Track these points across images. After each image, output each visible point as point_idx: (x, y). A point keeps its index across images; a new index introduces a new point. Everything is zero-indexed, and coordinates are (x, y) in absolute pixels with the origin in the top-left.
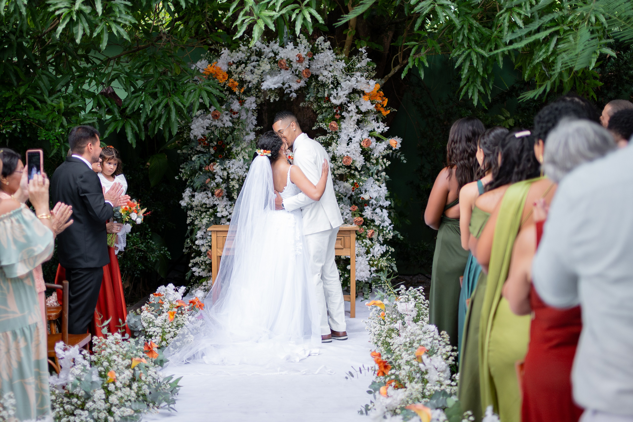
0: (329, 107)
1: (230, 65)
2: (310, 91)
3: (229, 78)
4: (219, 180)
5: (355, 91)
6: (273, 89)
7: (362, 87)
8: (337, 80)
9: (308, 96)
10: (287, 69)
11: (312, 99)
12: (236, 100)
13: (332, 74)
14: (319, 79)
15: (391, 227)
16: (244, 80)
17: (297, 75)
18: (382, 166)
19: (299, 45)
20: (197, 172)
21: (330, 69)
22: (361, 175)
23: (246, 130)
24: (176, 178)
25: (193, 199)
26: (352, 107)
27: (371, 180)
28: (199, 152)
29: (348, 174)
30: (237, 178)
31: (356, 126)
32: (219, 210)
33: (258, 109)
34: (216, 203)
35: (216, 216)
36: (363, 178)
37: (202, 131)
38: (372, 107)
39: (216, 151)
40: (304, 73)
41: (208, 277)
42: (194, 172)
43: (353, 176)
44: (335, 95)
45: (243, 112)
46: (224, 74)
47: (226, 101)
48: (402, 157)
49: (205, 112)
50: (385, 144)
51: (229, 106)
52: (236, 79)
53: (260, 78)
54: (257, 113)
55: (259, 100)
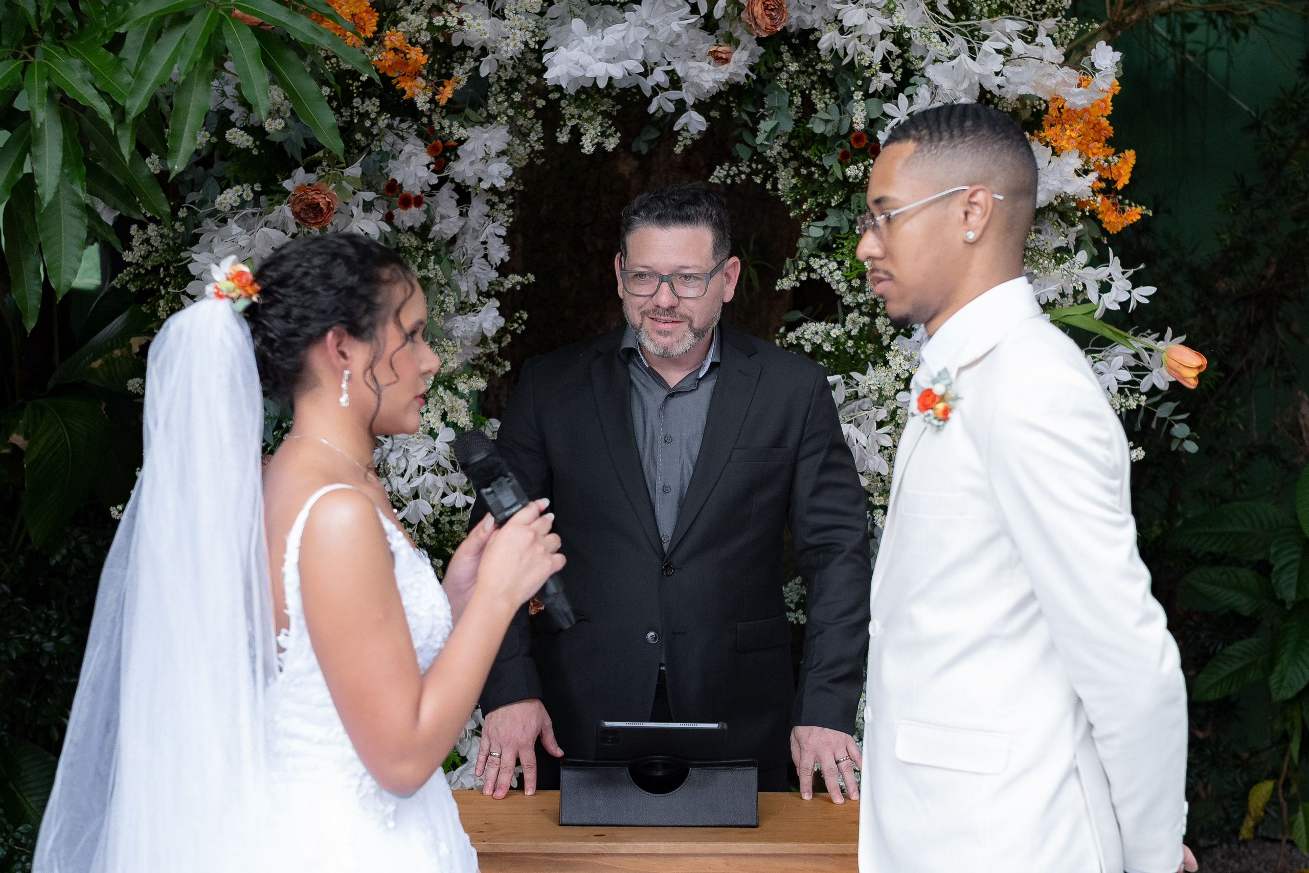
2: (773, 102)
3: (380, 25)
6: (602, 84)
7: (1050, 83)
9: (765, 127)
11: (771, 149)
12: (412, 138)
13: (888, 22)
14: (823, 45)
16: (456, 42)
17: (715, 26)
23: (457, 289)
33: (513, 191)
38: (1080, 187)
40: (758, 9)
45: (446, 202)
46: (358, 11)
47: (364, 148)
48: (1176, 426)
49: (263, 198)
50: (1124, 367)
51: (381, 168)
52: (417, 35)
53: (533, 32)
54: (510, 206)
55: (522, 148)
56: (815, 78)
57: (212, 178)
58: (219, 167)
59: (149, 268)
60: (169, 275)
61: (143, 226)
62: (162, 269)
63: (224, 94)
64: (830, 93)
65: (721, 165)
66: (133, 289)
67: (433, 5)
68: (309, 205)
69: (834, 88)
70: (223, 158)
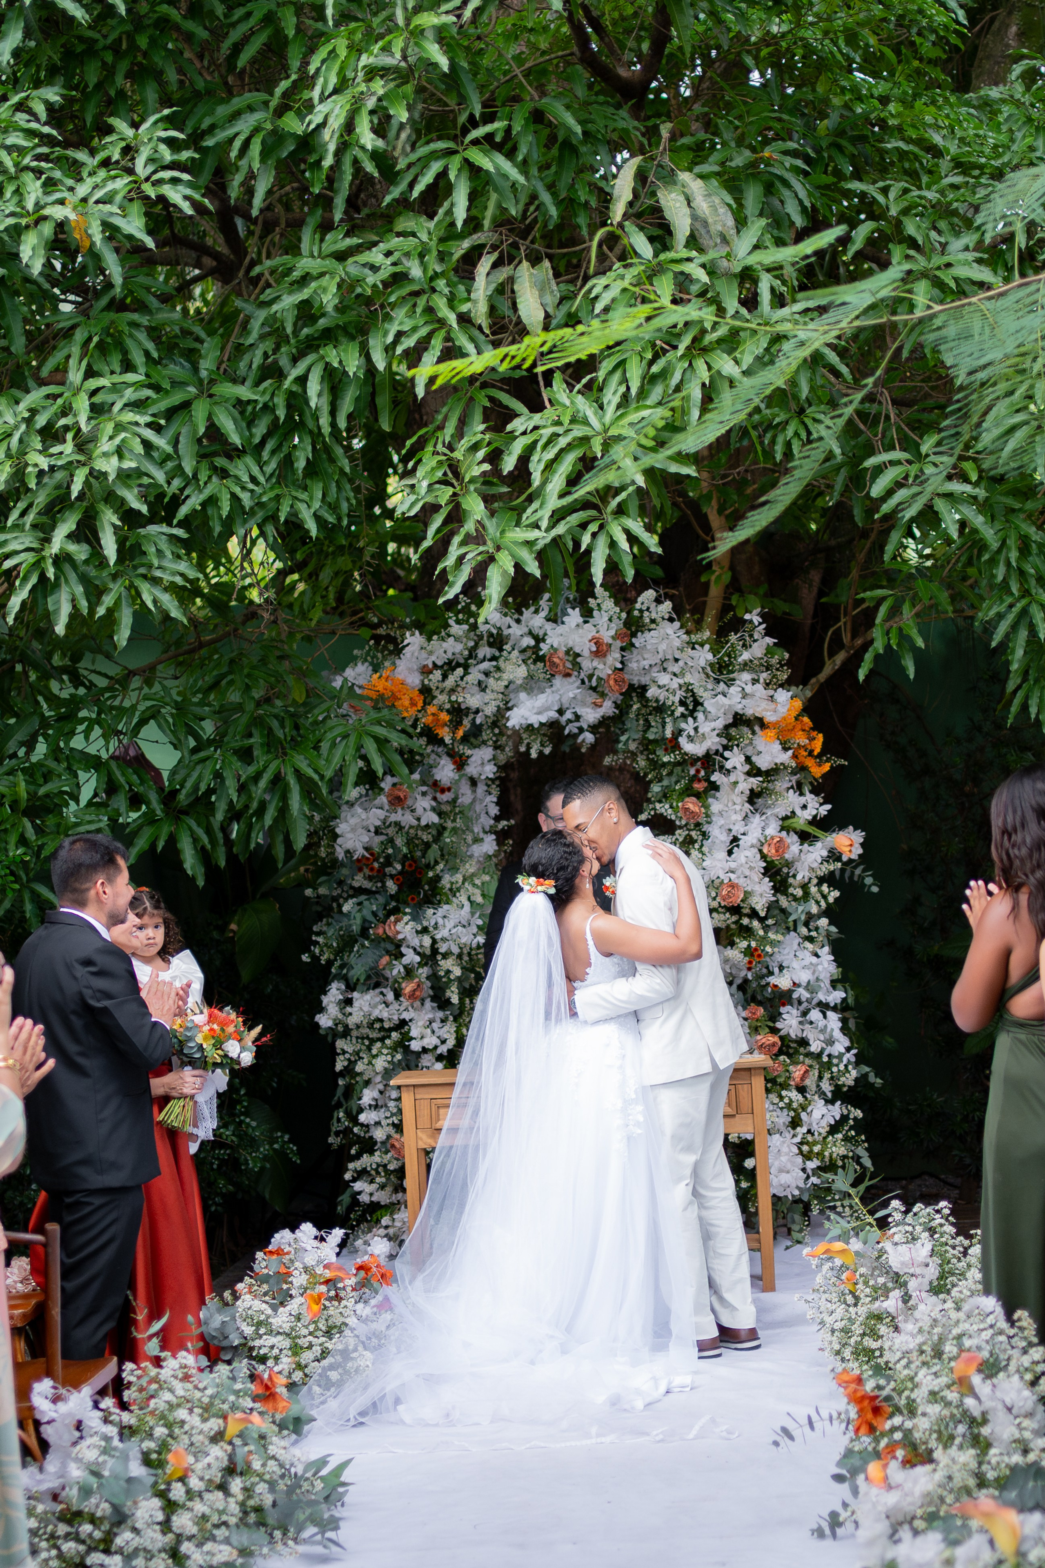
0: (678, 764)
1: (426, 671)
2: (628, 725)
3: (425, 703)
4: (410, 958)
5: (739, 720)
6: (536, 726)
7: (763, 707)
8: (694, 695)
9: (623, 738)
10: (568, 675)
11: (633, 746)
12: (445, 757)
13: (681, 681)
14: (649, 694)
15: (850, 1056)
16: (463, 707)
17: (594, 689)
18: (817, 902)
19: (595, 613)
20: (356, 941)
21: (676, 668)
22: (766, 928)
23: (473, 831)
24: (305, 958)
25: (349, 1009)
26: (735, 759)
27: (793, 939)
28: (360, 891)
29: (733, 926)
30: (456, 950)
31: (747, 805)
32: (414, 1033)
33: (500, 778)
34: (406, 1016)
35: (407, 1050)
36: (771, 935)
37: (365, 839)
38: (785, 758)
39: (400, 887)
40: (612, 682)
41: (393, 1204)
42: (348, 942)
43: (747, 932)
44: (692, 733)
45: (464, 787)
46: (412, 696)
47: (421, 763)
48: (866, 878)
49: (371, 793)
50: (824, 849)
51: (430, 773)
52: (444, 705)
53: (502, 700)
54: (497, 786)
55: (501, 756)
56: (649, 710)
65: (608, 756)
68: (395, 796)
69: (658, 716)
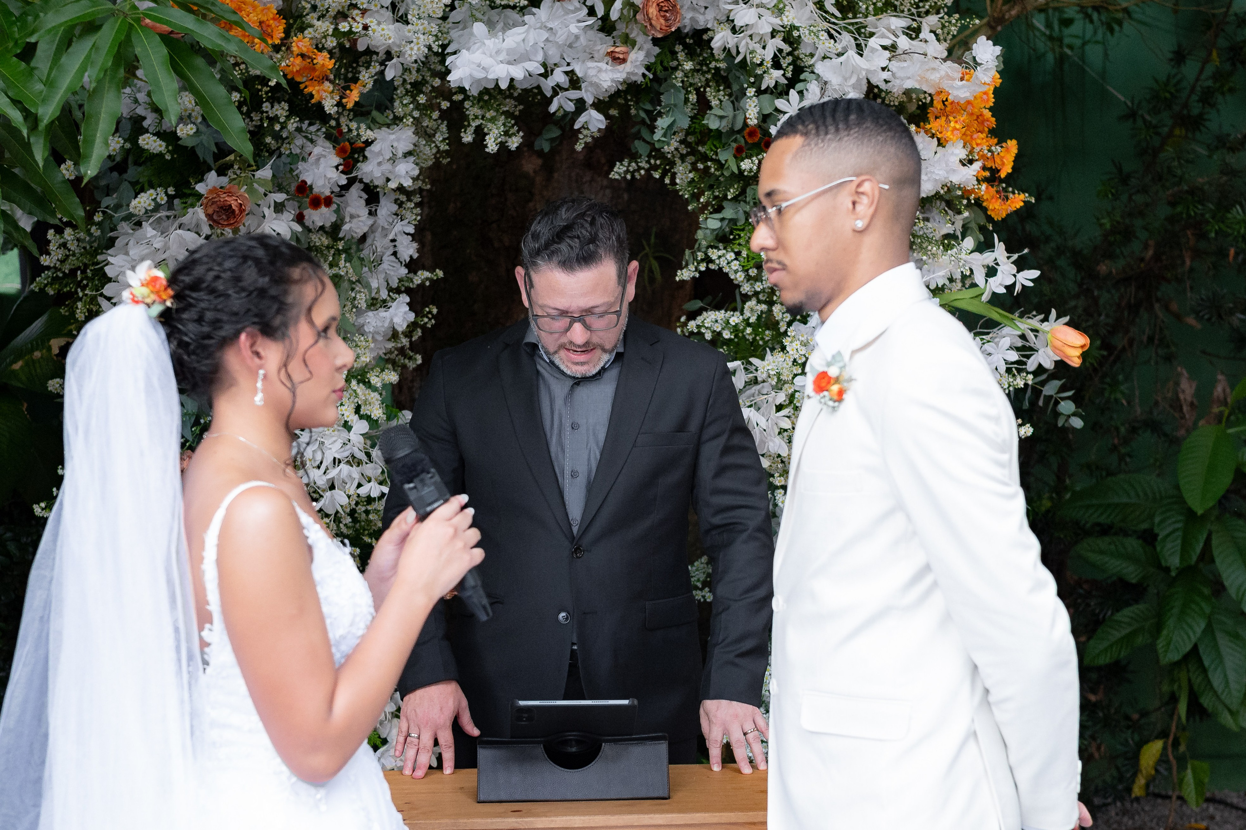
2: (669, 100)
3: (287, 32)
6: (504, 85)
7: (934, 77)
9: (663, 124)
11: (668, 146)
12: (321, 140)
13: (777, 21)
14: (716, 44)
16: (361, 47)
17: (611, 27)
23: (368, 286)
33: (421, 190)
40: (653, 11)
45: (355, 201)
46: (265, 19)
47: (275, 151)
48: (1062, 403)
49: (177, 202)
50: (1011, 348)
51: (292, 170)
52: (324, 40)
53: (436, 36)
54: (417, 205)
55: (427, 148)
56: (709, 76)
57: (126, 183)
58: (133, 172)
59: (67, 271)
60: (87, 278)
61: (59, 231)
62: (79, 272)
63: (136, 101)
64: (724, 90)
65: (621, 161)
66: (51, 292)
67: (339, 12)
68: (222, 207)
69: (728, 86)
70: (137, 163)
